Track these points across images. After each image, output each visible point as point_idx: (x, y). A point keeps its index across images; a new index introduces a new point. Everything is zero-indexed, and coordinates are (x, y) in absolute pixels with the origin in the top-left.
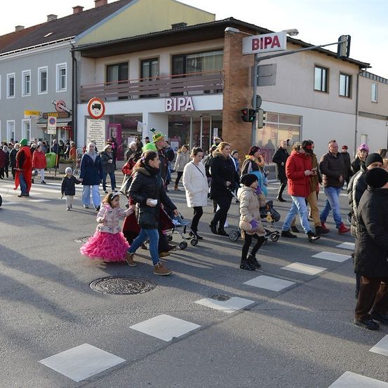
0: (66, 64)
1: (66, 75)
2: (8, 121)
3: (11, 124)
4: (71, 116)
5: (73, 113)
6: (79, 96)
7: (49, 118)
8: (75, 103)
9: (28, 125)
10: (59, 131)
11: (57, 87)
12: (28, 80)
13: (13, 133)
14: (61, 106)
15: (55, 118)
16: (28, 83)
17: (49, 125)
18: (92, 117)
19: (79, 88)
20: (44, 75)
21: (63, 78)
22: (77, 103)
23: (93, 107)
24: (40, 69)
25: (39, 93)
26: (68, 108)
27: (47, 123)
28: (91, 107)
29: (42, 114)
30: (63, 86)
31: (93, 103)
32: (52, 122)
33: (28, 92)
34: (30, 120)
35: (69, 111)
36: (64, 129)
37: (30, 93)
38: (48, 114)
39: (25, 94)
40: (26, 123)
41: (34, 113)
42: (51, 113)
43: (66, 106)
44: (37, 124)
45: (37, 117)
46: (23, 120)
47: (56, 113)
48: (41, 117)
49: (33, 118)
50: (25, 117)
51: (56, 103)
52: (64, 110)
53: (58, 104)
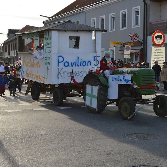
0: (139, 8)
1: (139, 15)
3: (102, 51)
4: (143, 45)
5: (144, 43)
6: (148, 30)
7: (126, 46)
8: (145, 35)
9: (113, 52)
10: (134, 56)
11: (133, 24)
12: (114, 20)
14: (136, 38)
15: (130, 46)
16: (114, 22)
17: (126, 52)
18: (155, 45)
19: (148, 24)
20: (124, 16)
21: (137, 17)
22: (147, 35)
23: (156, 38)
24: (122, 12)
25: (121, 29)
26: (141, 39)
27: (124, 50)
28: (155, 37)
29: (122, 44)
30: (137, 23)
31: (156, 35)
32: (128, 49)
33: (113, 28)
34: (114, 48)
35: (141, 41)
36: (137, 54)
37: (115, 29)
38: (127, 44)
39: (112, 30)
40: (112, 50)
41: (117, 43)
42: (129, 43)
43: (139, 38)
44: (119, 50)
45: (119, 46)
46: (110, 48)
47: (132, 42)
48: (122, 46)
49: (116, 46)
50: (111, 46)
51: (132, 36)
52: (137, 40)
53: (133, 36)
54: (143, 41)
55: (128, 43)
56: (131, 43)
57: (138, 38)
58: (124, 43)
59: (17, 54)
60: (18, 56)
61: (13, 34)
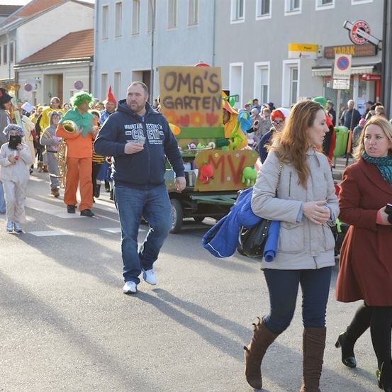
2: (256, 64)
3: (263, 69)
4: (380, 53)
5: (384, 48)
7: (338, 57)
9: (295, 72)
10: (356, 84)
13: (265, 87)
14: (361, 33)
15: (349, 57)
17: (337, 71)
25: (319, 7)
26: (376, 35)
27: (332, 67)
29: (322, 50)
33: (296, 5)
34: (298, 61)
35: (376, 42)
36: (365, 79)
37: (300, 8)
38: (335, 49)
39: (291, 10)
40: (291, 68)
41: (307, 48)
42: (341, 47)
43: (371, 33)
44: (313, 68)
45: (312, 55)
46: (285, 62)
47: (350, 46)
48: (320, 55)
49: (304, 57)
50: (290, 56)
51: (351, 27)
52: (366, 40)
53: (355, 28)
54: (381, 44)
55: (338, 47)
56: (346, 46)
57: (368, 33)
58: (326, 48)
59: (17, 74)
60: (20, 80)
61: (5, 19)
